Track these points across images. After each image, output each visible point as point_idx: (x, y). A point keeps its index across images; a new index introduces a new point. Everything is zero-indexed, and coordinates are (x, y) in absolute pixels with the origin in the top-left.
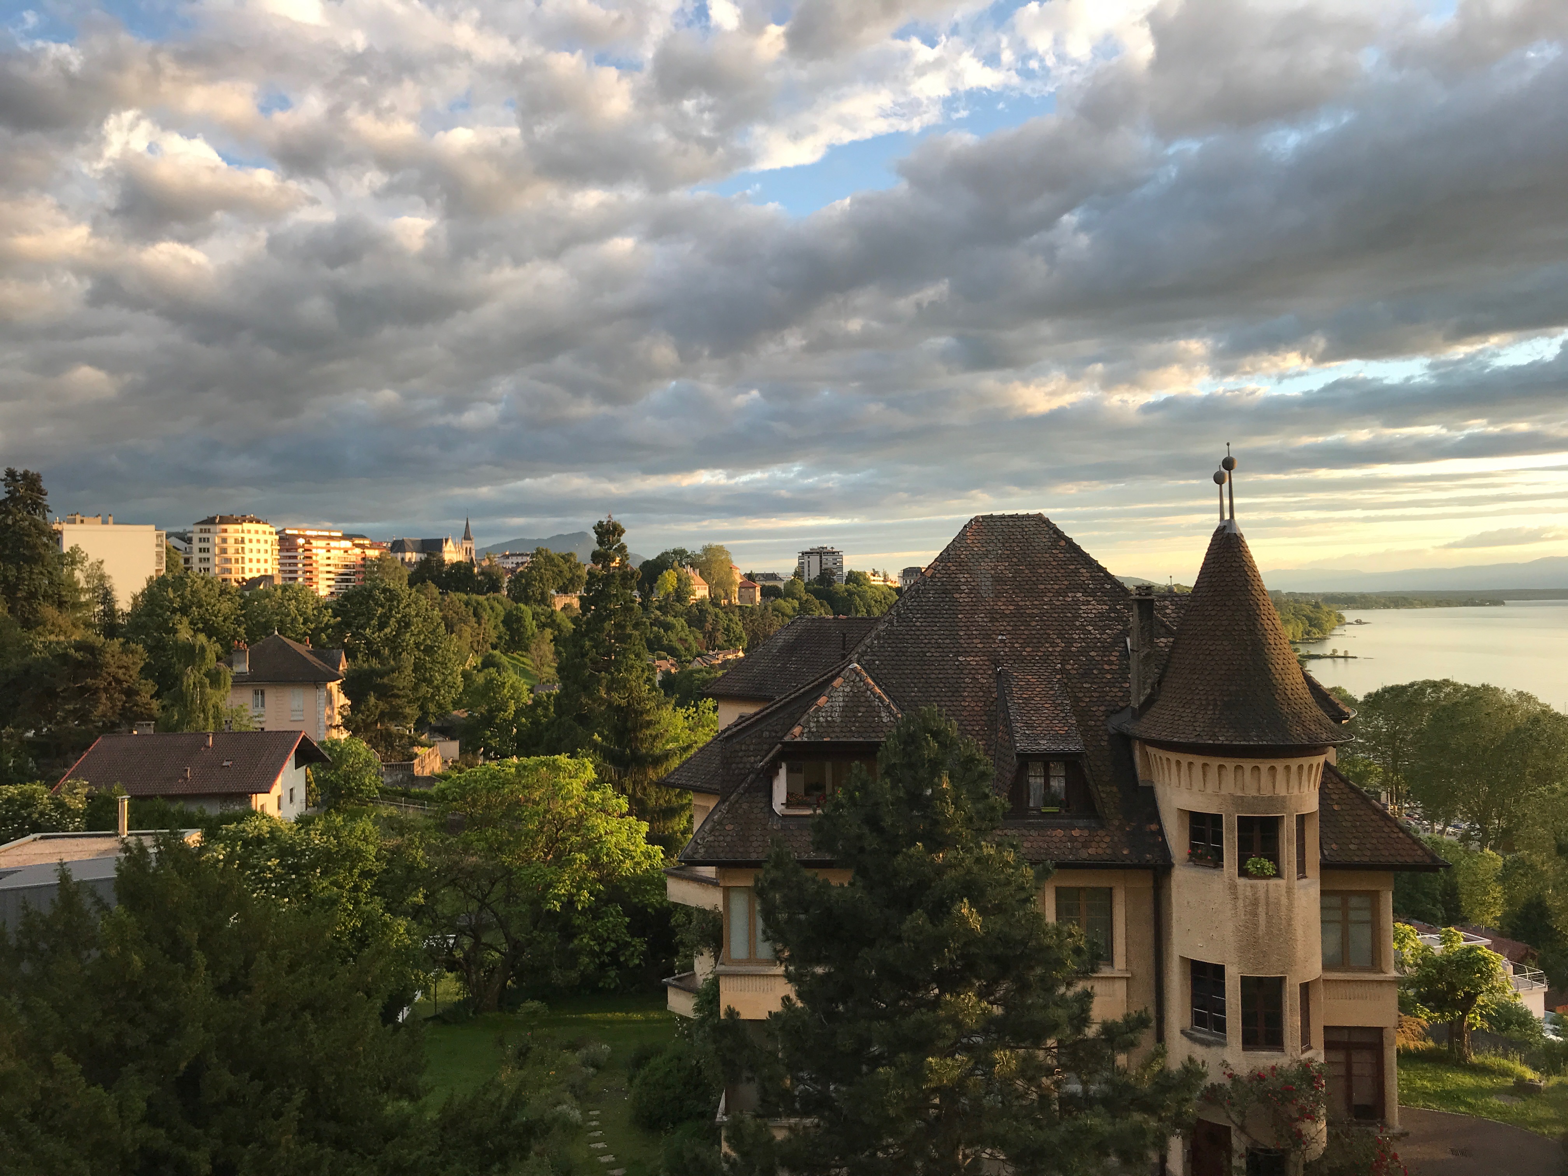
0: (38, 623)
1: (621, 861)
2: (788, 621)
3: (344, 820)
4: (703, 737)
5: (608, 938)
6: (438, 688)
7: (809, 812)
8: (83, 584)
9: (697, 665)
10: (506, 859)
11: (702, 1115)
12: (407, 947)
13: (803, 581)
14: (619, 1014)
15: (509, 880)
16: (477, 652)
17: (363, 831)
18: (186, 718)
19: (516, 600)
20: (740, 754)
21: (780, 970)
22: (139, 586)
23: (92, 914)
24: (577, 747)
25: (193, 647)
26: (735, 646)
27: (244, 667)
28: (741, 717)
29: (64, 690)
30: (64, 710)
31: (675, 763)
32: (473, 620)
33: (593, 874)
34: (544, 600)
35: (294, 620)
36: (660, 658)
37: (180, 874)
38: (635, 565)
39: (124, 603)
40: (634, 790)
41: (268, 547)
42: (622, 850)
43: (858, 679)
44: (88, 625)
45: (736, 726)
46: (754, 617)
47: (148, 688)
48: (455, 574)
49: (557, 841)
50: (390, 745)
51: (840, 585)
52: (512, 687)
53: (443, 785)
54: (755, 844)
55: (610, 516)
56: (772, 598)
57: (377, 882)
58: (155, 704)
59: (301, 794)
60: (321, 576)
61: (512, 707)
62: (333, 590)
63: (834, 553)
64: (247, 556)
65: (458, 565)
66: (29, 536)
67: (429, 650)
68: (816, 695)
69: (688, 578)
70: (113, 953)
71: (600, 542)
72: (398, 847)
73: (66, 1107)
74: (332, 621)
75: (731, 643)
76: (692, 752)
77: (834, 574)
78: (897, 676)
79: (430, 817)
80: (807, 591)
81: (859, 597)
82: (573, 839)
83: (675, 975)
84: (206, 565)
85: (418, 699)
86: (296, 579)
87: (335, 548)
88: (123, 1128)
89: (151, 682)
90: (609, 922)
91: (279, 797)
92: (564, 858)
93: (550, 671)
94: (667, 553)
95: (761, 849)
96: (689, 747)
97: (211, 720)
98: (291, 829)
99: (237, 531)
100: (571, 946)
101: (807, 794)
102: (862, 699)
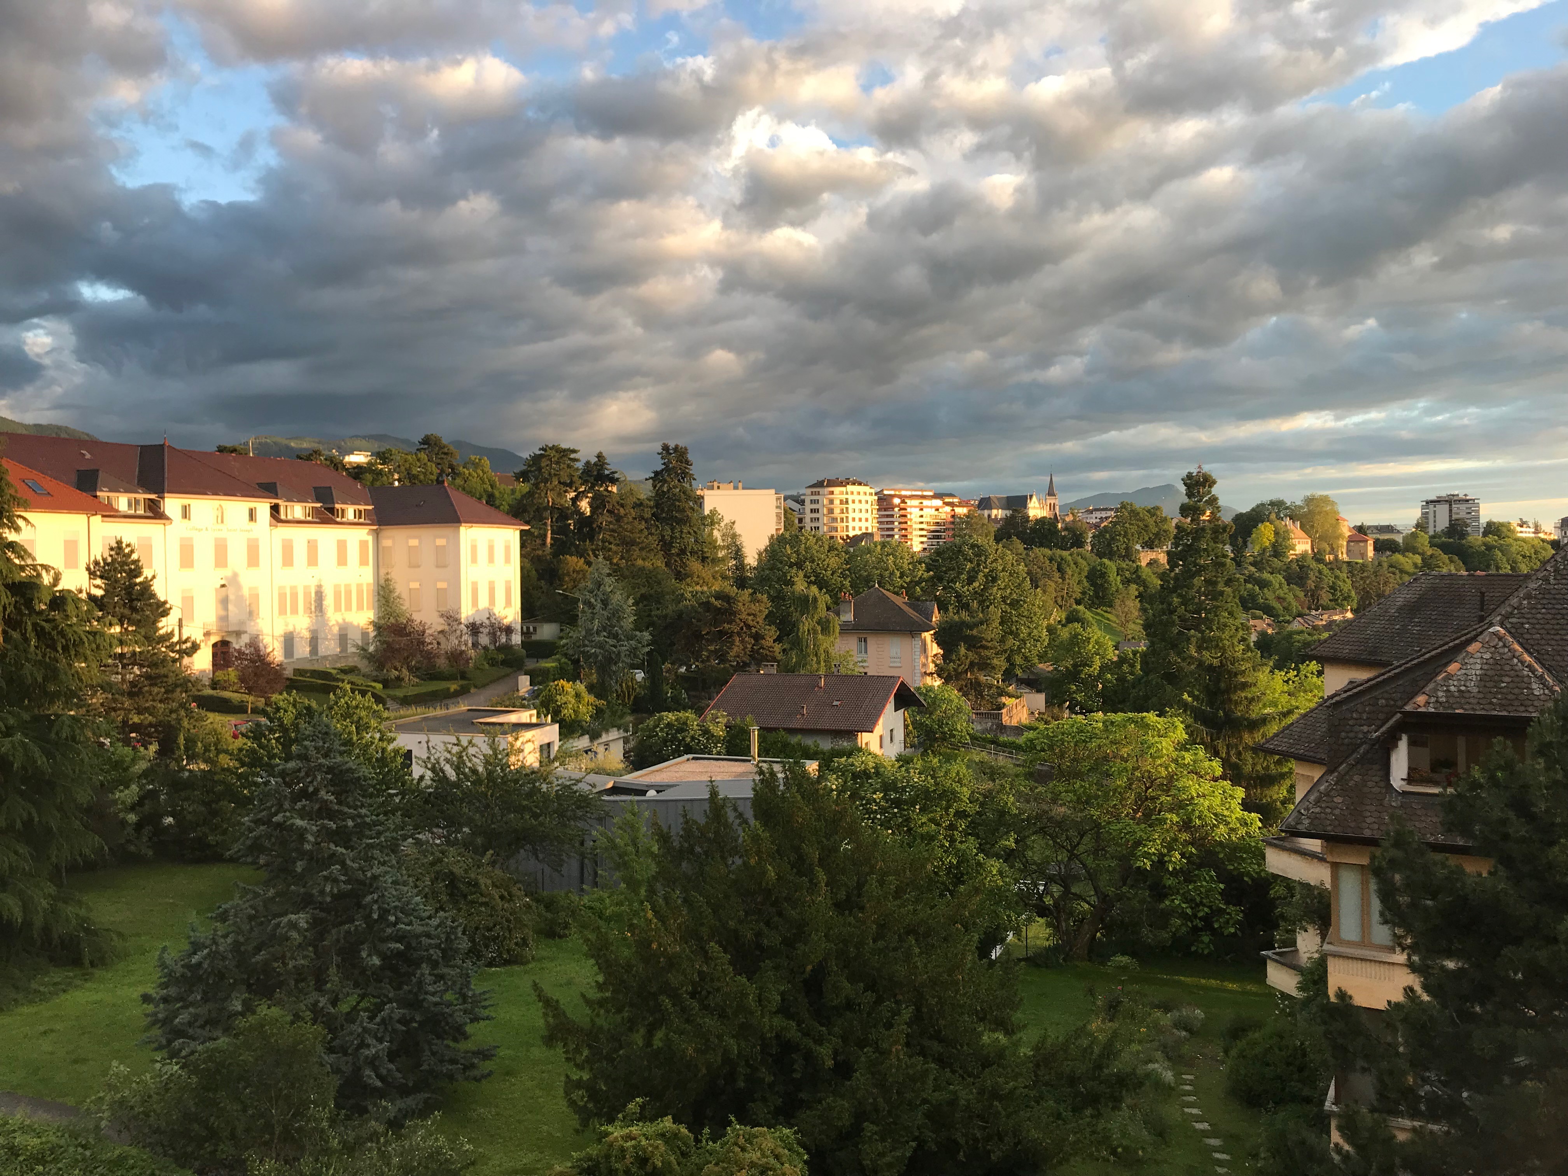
0: (687, 576)
1: (1214, 825)
2: (1407, 578)
3: (940, 761)
4: (1306, 703)
5: (1201, 902)
6: (1024, 641)
7: (1436, 790)
8: (720, 542)
9: (1296, 625)
10: (1095, 813)
11: (1308, 1100)
12: (999, 888)
13: (1426, 533)
14: (1213, 982)
15: (1098, 833)
16: (1061, 607)
17: (958, 773)
18: (803, 662)
19: (1100, 555)
20: (1351, 722)
21: (1401, 957)
22: (763, 543)
23: (735, 827)
24: (1165, 706)
25: (807, 597)
26: (1342, 606)
27: (849, 617)
28: (1351, 682)
29: (708, 633)
30: (708, 650)
31: (1273, 728)
32: (1058, 575)
33: (1184, 836)
34: (1128, 555)
35: (892, 573)
36: (1255, 617)
37: (803, 798)
38: (1227, 518)
39: (751, 559)
40: (1228, 753)
41: (868, 506)
42: (1216, 815)
43: (1501, 644)
44: (725, 578)
45: (1345, 692)
46: (1365, 574)
47: (771, 633)
48: (1040, 529)
49: (1147, 799)
50: (979, 694)
51: (1476, 539)
52: (1097, 642)
53: (1031, 735)
54: (1368, 820)
55: (1200, 467)
56: (1388, 553)
57: (970, 823)
58: (778, 648)
59: (900, 735)
60: (915, 533)
61: (1097, 663)
62: (925, 546)
63: (1467, 501)
64: (851, 515)
65: (1041, 521)
66: (679, 501)
67: (1015, 604)
68: (1444, 661)
69: (1287, 532)
70: (752, 862)
71: (1190, 495)
72: (990, 791)
73: (718, 990)
74: (926, 575)
75: (1337, 603)
76: (1295, 717)
77: (1467, 525)
78: (1553, 642)
79: (1018, 765)
80: (1432, 545)
81: (1502, 551)
82: (1163, 798)
83: (1274, 948)
84: (816, 525)
85: (1005, 651)
86: (893, 536)
87: (927, 507)
88: (763, 1016)
89: (773, 628)
90: (1202, 886)
91: (881, 737)
92: (1154, 817)
93: (1135, 628)
94: (1263, 505)
95: (1376, 826)
96: (1290, 712)
97: (823, 664)
98: (893, 766)
99: (842, 493)
100: (1162, 906)
101: (1433, 770)
102: (1507, 668)
